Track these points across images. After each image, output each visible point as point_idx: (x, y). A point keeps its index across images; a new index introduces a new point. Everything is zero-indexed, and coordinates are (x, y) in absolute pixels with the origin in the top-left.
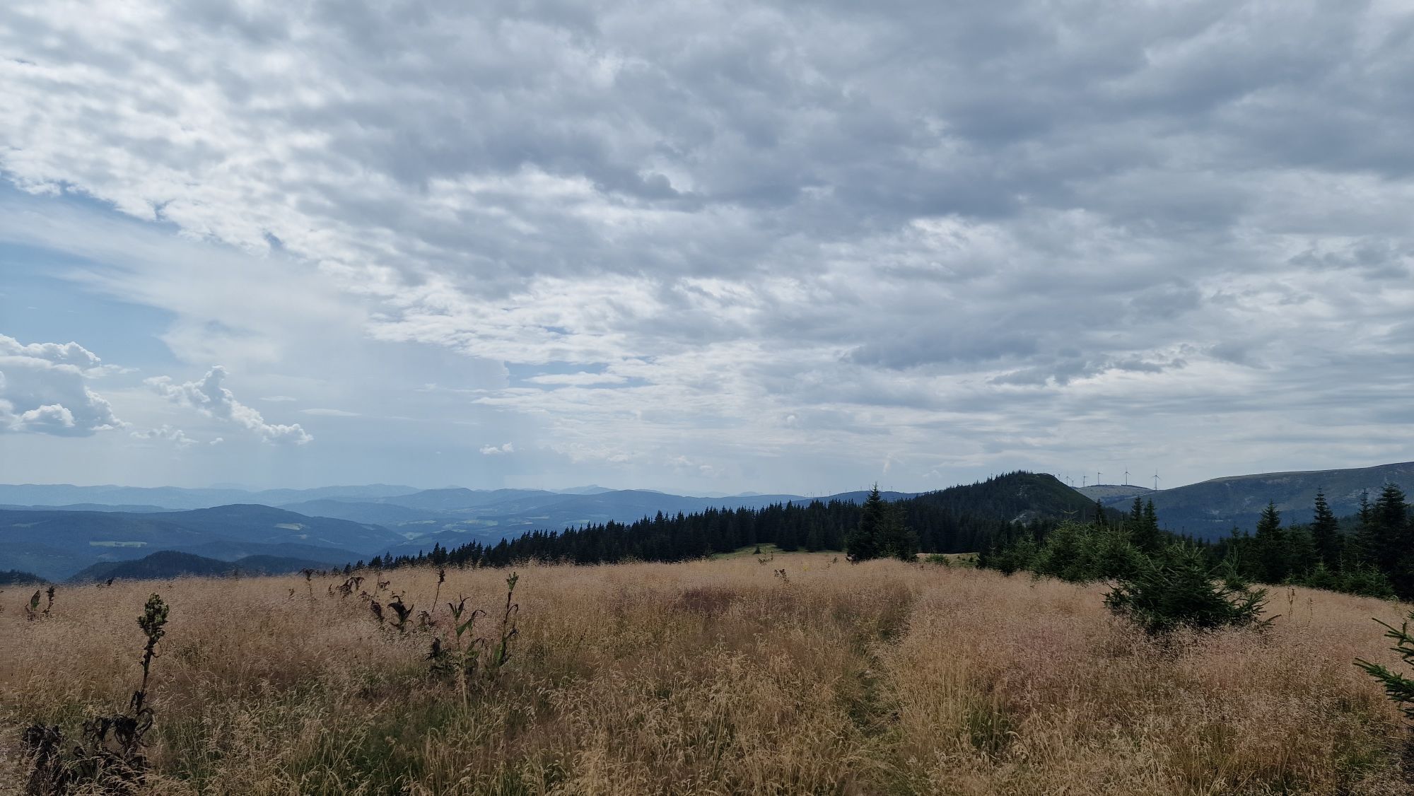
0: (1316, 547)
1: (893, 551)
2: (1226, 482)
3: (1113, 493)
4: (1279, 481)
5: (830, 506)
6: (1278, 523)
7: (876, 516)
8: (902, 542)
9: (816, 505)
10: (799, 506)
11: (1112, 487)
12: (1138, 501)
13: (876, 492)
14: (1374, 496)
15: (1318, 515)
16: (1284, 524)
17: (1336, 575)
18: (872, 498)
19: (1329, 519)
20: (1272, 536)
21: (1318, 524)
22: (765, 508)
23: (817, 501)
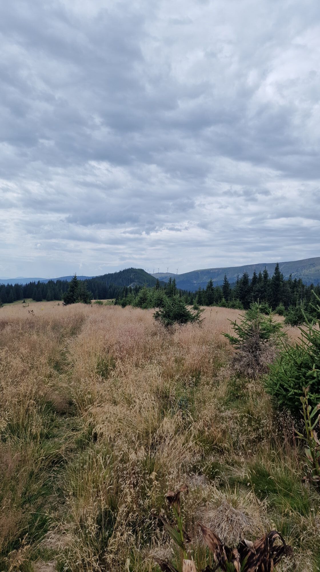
0: (223, 293)
1: (81, 300)
2: (198, 271)
3: (163, 275)
4: (214, 271)
5: (57, 282)
6: (212, 285)
7: (75, 286)
8: (85, 296)
9: (51, 282)
10: (43, 283)
11: (163, 273)
12: (170, 279)
13: (75, 277)
14: (241, 276)
15: (224, 282)
16: (214, 286)
17: (227, 302)
18: (74, 279)
19: (227, 284)
20: (211, 290)
21: (224, 286)
22: (28, 284)
23: (51, 280)
